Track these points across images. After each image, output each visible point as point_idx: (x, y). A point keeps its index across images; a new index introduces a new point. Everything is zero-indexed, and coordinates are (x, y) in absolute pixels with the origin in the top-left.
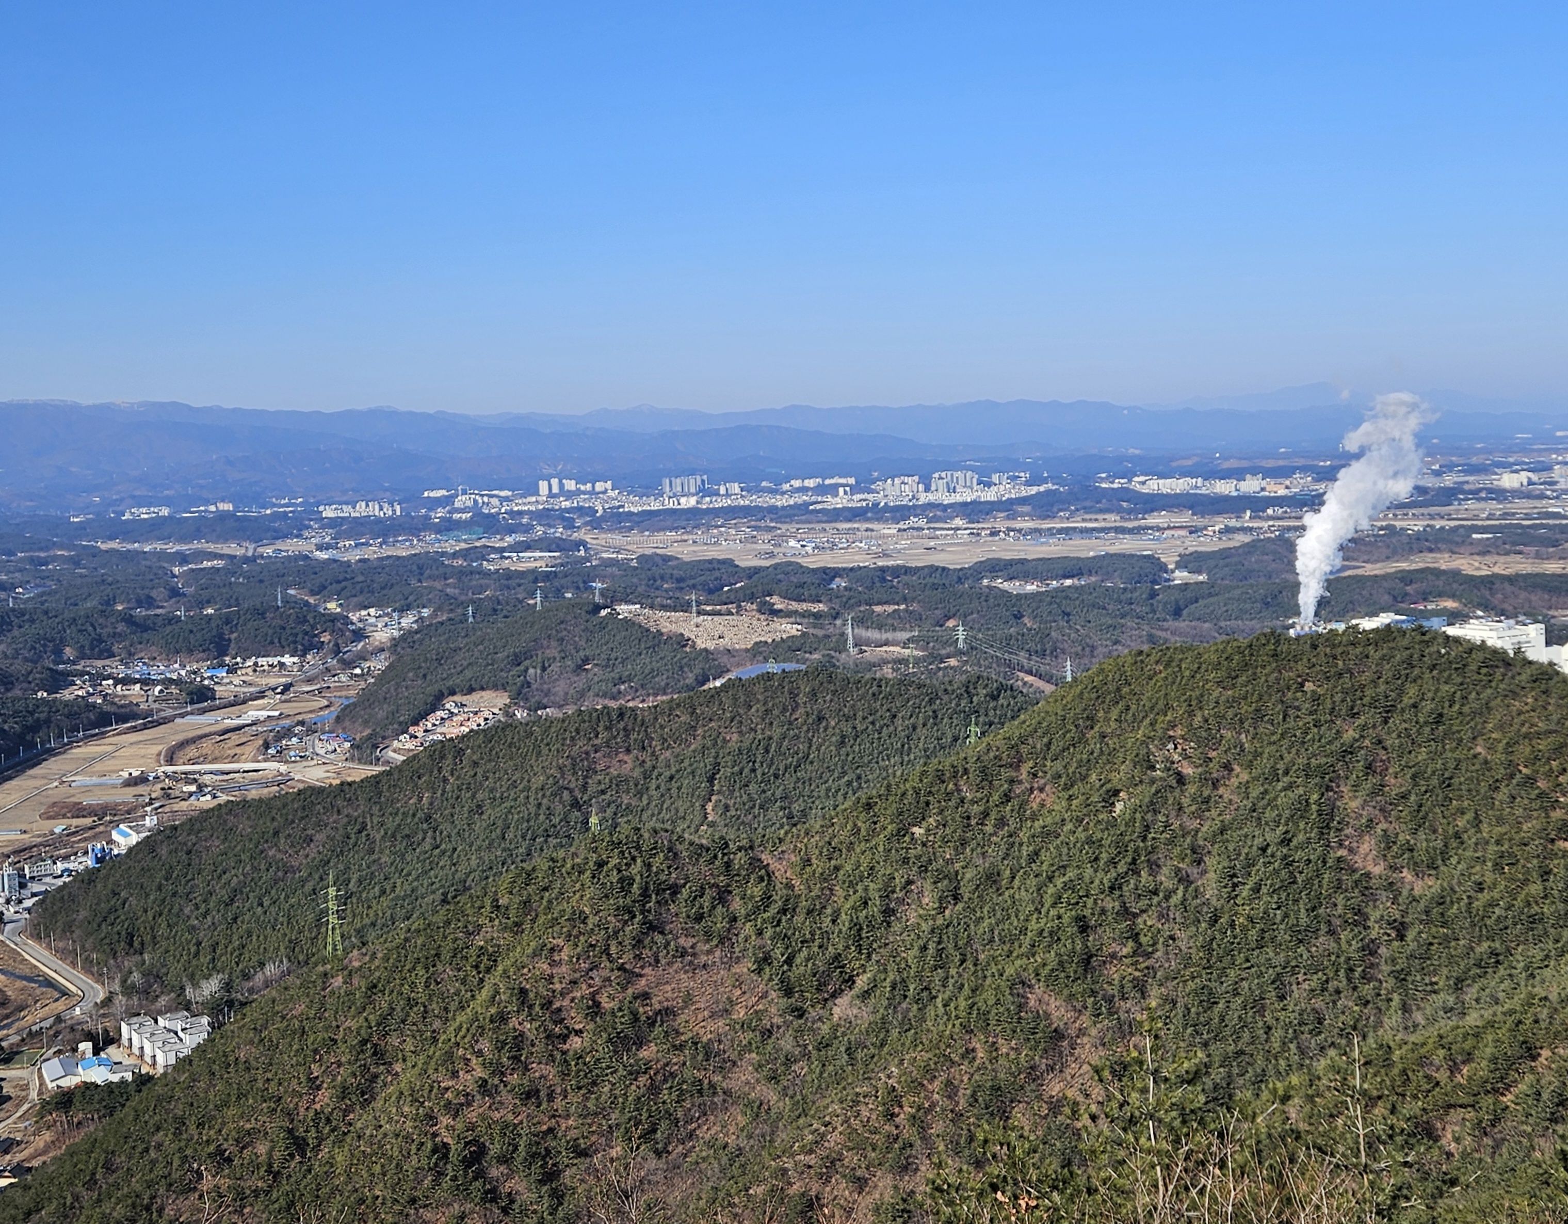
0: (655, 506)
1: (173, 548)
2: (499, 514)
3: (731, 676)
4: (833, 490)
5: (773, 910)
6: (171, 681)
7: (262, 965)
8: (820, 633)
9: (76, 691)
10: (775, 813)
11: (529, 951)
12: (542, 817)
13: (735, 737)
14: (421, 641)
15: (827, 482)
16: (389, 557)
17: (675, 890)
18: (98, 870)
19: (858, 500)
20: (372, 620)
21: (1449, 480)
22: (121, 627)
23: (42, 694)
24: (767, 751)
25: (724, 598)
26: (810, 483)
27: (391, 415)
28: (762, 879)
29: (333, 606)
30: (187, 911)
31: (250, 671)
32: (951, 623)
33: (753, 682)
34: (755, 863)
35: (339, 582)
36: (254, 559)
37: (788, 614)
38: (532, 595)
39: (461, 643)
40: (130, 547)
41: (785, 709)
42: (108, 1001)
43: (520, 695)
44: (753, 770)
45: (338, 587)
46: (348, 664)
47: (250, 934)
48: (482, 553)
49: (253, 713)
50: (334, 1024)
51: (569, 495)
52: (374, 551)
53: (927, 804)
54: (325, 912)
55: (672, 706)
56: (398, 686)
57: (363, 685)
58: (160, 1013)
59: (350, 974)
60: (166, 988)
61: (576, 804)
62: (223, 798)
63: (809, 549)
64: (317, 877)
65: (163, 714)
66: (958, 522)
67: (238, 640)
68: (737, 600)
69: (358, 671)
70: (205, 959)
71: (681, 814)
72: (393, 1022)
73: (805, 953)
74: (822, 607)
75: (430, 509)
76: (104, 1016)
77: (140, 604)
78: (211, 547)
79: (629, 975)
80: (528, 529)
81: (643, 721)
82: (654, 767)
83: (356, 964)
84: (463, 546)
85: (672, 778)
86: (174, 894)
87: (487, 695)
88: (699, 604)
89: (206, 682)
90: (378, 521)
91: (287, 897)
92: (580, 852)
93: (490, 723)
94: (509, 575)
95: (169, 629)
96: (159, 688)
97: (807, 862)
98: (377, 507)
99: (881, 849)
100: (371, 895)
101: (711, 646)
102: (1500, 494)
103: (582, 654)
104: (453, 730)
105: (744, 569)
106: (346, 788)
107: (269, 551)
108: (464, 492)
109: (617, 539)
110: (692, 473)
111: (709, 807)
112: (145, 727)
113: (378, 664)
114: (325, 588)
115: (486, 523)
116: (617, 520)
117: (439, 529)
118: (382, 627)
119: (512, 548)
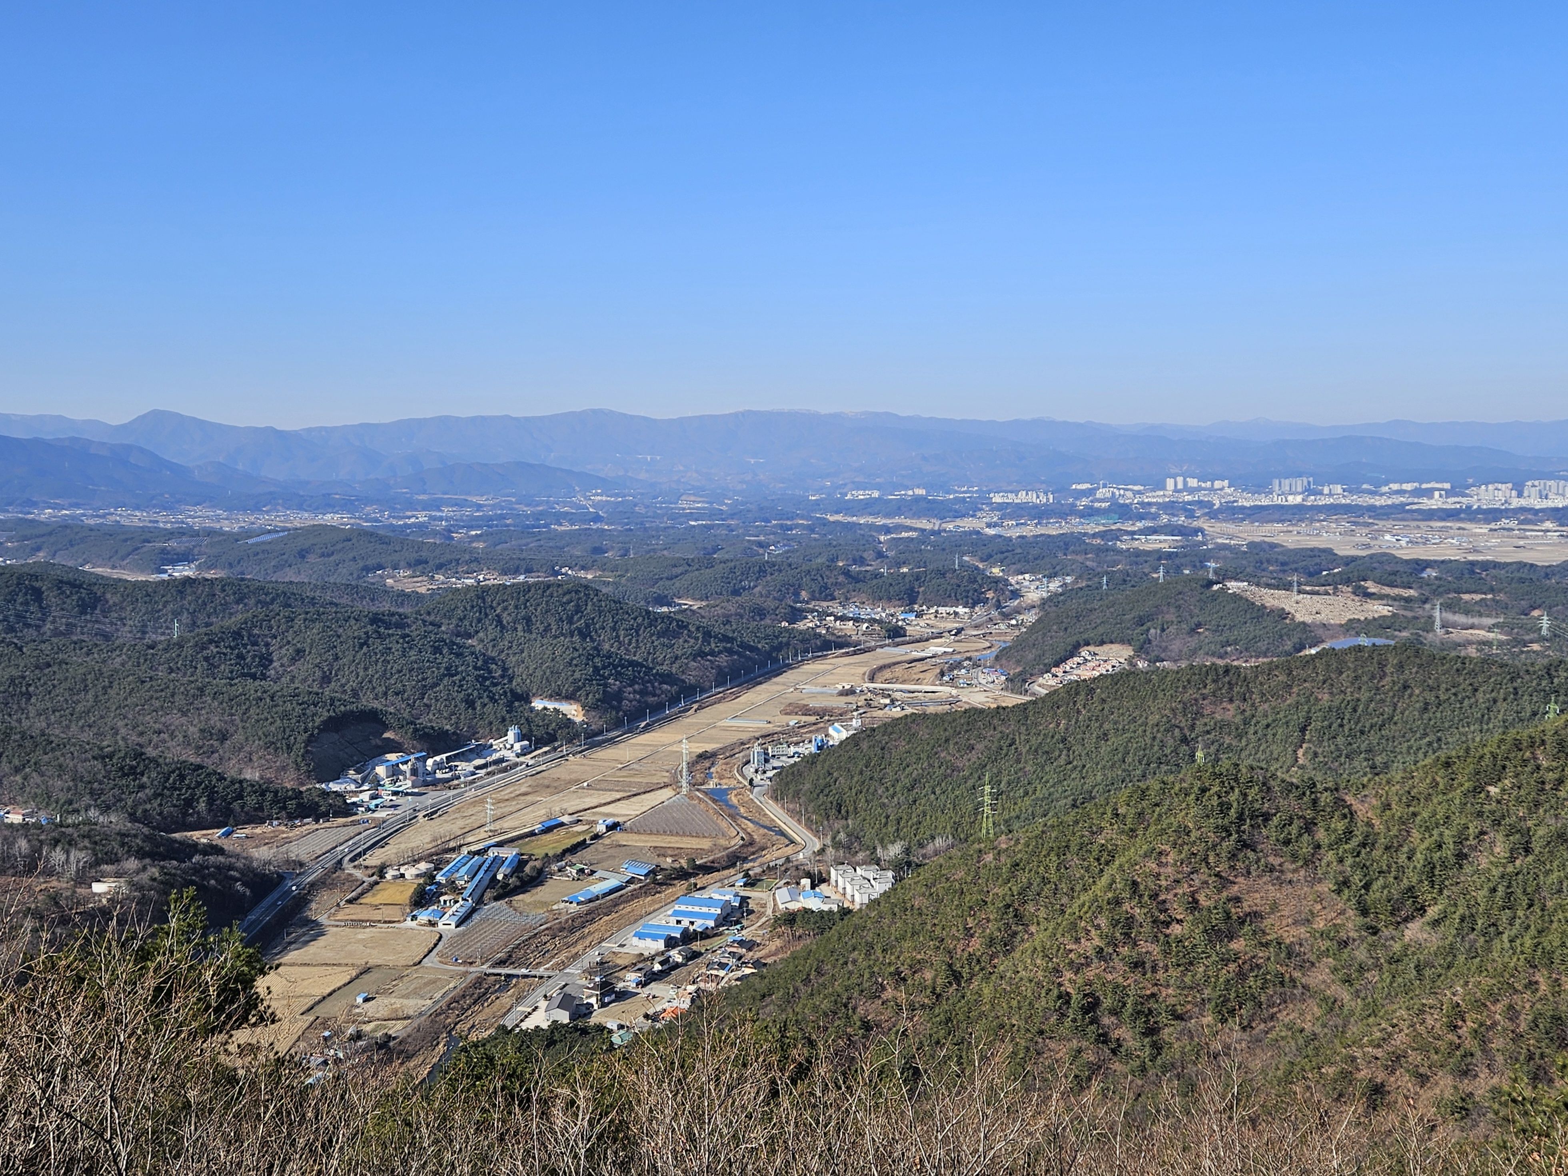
0: (1265, 502)
1: (880, 521)
2: (1131, 504)
3: (1325, 646)
4: (1429, 493)
5: (1354, 842)
6: (875, 620)
7: (933, 838)
8: (1409, 614)
9: (807, 624)
10: (1360, 763)
11: (1142, 852)
12: (1156, 748)
13: (1326, 697)
14: (1064, 602)
15: (1424, 486)
16: (1042, 535)
17: (1267, 817)
18: (819, 755)
19: (1451, 503)
20: (1026, 583)
22: (841, 579)
23: (784, 624)
24: (1355, 710)
25: (1322, 581)
26: (1408, 487)
28: (1345, 816)
29: (996, 571)
30: (880, 792)
31: (932, 616)
32: (1536, 613)
33: (1345, 652)
34: (1339, 802)
35: (1002, 553)
36: (939, 532)
37: (1381, 597)
38: (1156, 570)
39: (1096, 604)
40: (850, 519)
41: (1373, 677)
42: (822, 851)
43: (1142, 649)
44: (1341, 726)
45: (1002, 556)
46: (1006, 616)
47: (925, 814)
48: (1116, 535)
49: (933, 648)
50: (985, 889)
51: (1192, 491)
52: (1030, 530)
53: (1504, 767)
54: (981, 804)
55: (1271, 669)
56: (1044, 635)
57: (1017, 633)
58: (859, 864)
59: (999, 854)
60: (863, 847)
61: (1185, 740)
62: (909, 710)
63: (1403, 543)
64: (976, 776)
65: (868, 645)
66: (1548, 525)
67: (924, 593)
68: (1335, 583)
69: (1014, 622)
70: (891, 829)
71: (1275, 755)
72: (1030, 894)
73: (1381, 882)
74: (1412, 592)
75: (1076, 499)
76: (819, 861)
77: (855, 562)
78: (908, 522)
79: (1224, 882)
80: (1155, 517)
81: (1245, 677)
82: (1253, 716)
83: (1004, 846)
84: (1102, 528)
85: (1268, 726)
86: (871, 779)
87: (1115, 647)
88: (1299, 584)
89: (900, 623)
90: (1036, 506)
91: (953, 789)
92: (1187, 777)
93: (1117, 670)
94: (1138, 553)
95: (875, 582)
96: (866, 625)
97: (1387, 806)
98: (1035, 496)
99: (1457, 801)
100: (1017, 795)
101: (1308, 619)
103: (1196, 620)
104: (1086, 674)
105: (1342, 558)
106: (1001, 711)
107: (950, 526)
108: (1105, 486)
109: (1230, 528)
110: (1300, 475)
111: (1300, 752)
112: (855, 653)
113: (1030, 618)
114: (991, 556)
115: (1124, 512)
116: (1231, 512)
117: (1082, 515)
118: (1033, 590)
119: (1141, 532)
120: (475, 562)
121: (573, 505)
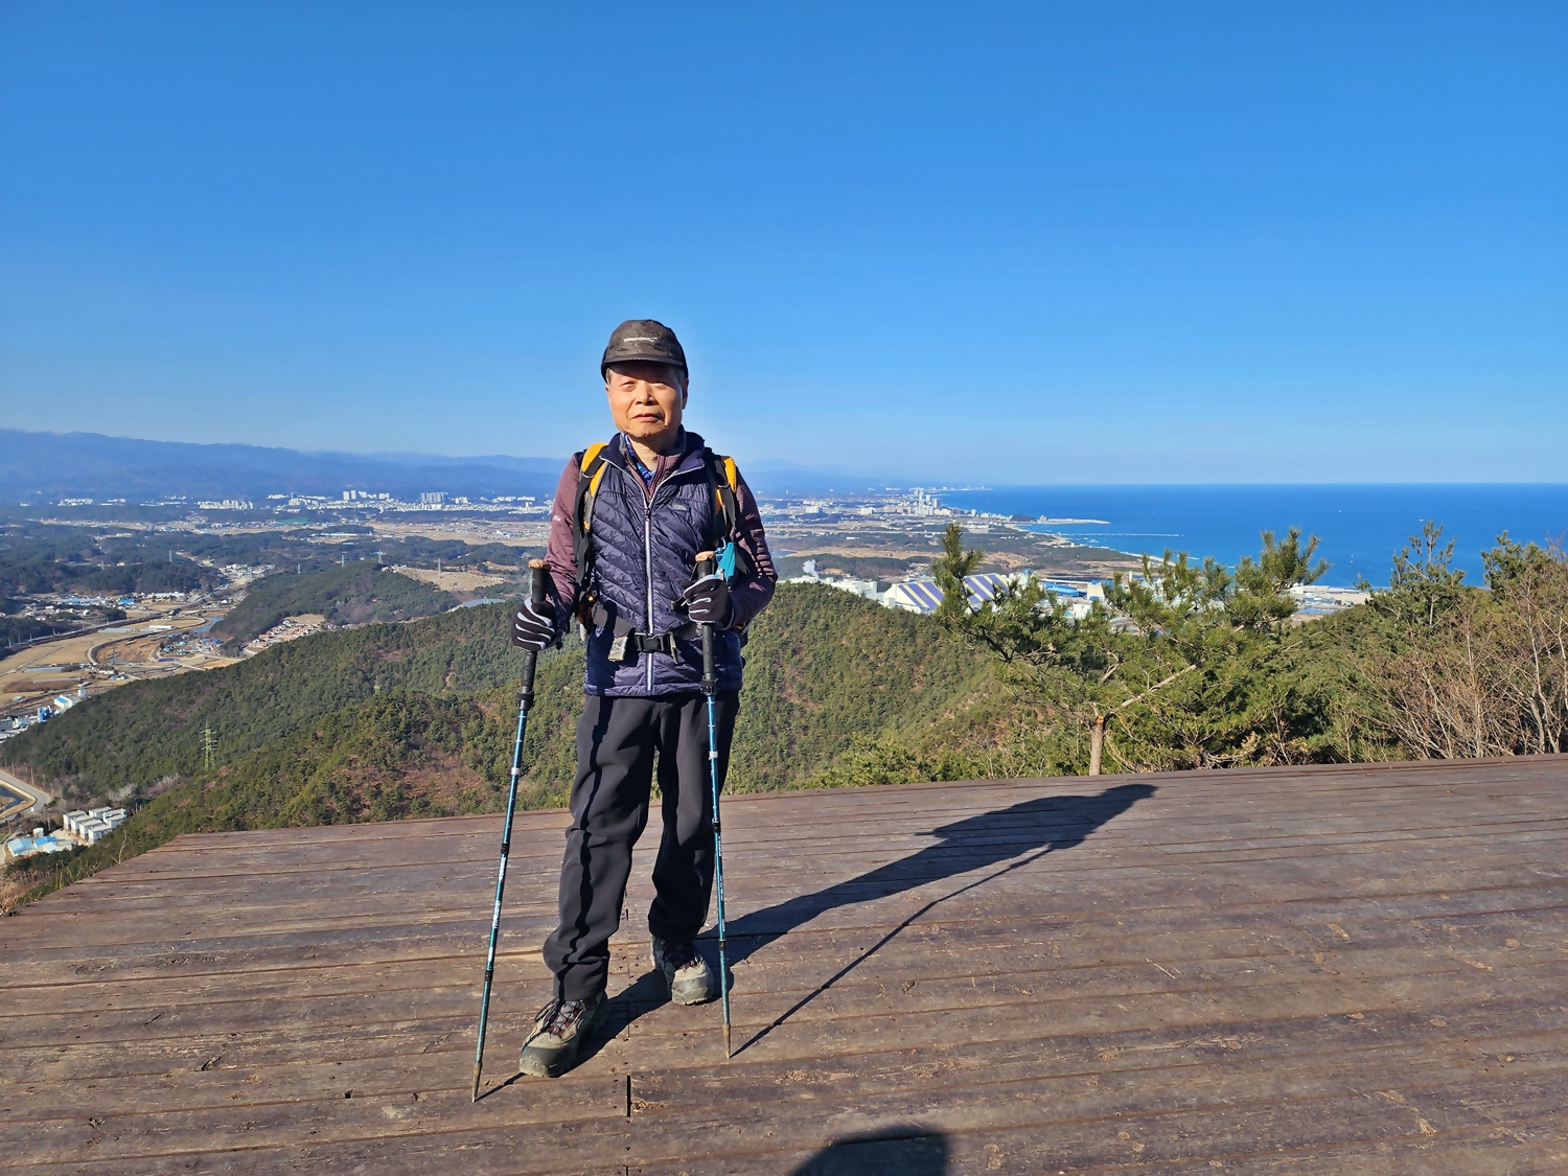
0: (416, 508)
1: (95, 524)
2: (318, 509)
3: (462, 606)
4: (522, 503)
5: (484, 733)
6: (95, 607)
7: (161, 777)
8: (514, 582)
9: (29, 612)
10: (486, 681)
11: (337, 762)
12: (345, 687)
13: (463, 640)
14: (267, 585)
15: (519, 499)
16: (245, 534)
17: (426, 725)
18: (45, 723)
19: (536, 510)
20: (234, 571)
21: (836, 511)
22: (59, 574)
23: (2, 615)
24: (482, 647)
25: (458, 562)
26: (509, 499)
28: (476, 717)
29: (207, 563)
30: (109, 747)
31: (150, 601)
33: (475, 609)
34: (475, 708)
35: (211, 548)
36: (153, 532)
37: (495, 572)
38: (339, 558)
39: (293, 586)
40: (64, 523)
41: (493, 625)
42: (53, 803)
43: (331, 615)
44: (474, 658)
45: (211, 551)
46: (218, 598)
47: (152, 760)
48: (308, 533)
49: (154, 627)
50: (210, 809)
51: (362, 500)
52: (234, 530)
53: (572, 674)
54: (204, 744)
55: (425, 624)
56: (252, 610)
57: (227, 610)
58: (91, 809)
59: (221, 780)
60: (96, 794)
61: (366, 679)
62: (133, 678)
63: (508, 536)
64: (198, 725)
65: (89, 628)
67: (142, 582)
68: (464, 565)
69: (225, 602)
70: (121, 775)
71: (430, 682)
72: (249, 807)
73: (501, 756)
74: (515, 568)
75: (272, 506)
76: (51, 812)
77: (71, 559)
78: (122, 524)
79: (398, 774)
80: (336, 519)
81: (408, 632)
82: (415, 657)
83: (224, 774)
84: (294, 528)
85: (425, 663)
86: (99, 738)
87: (311, 616)
88: (442, 565)
89: (120, 608)
90: (238, 512)
91: (178, 737)
92: (369, 705)
93: (312, 633)
94: (324, 546)
95: (93, 575)
96: (86, 611)
97: (504, 707)
98: (237, 503)
99: (545, 698)
100: (235, 734)
101: (449, 589)
102: (859, 518)
103: (370, 593)
104: (288, 637)
105: (469, 546)
106: (218, 671)
107: (163, 528)
108: (295, 497)
109: (392, 527)
110: (439, 490)
111: (447, 679)
112: (76, 635)
113: (240, 597)
114: (202, 551)
115: (312, 516)
116: (393, 516)
117: (278, 518)
118: (241, 576)
119: (326, 530)
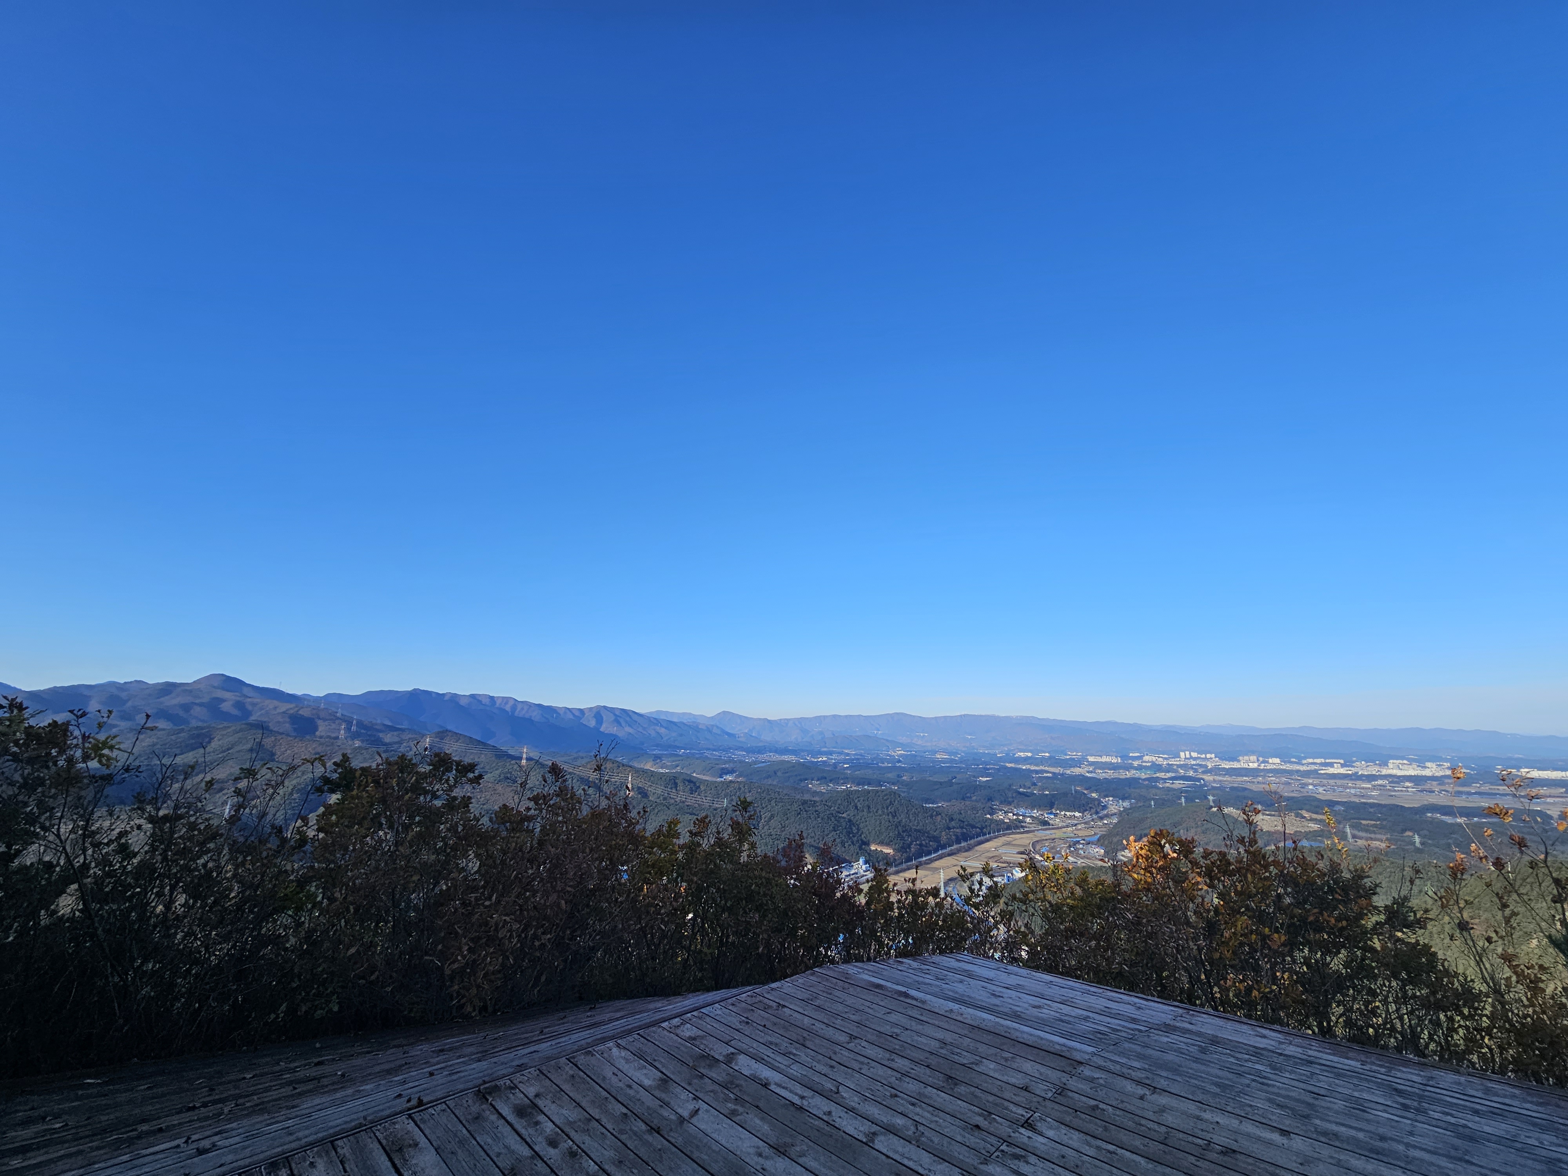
0: (1236, 766)
1: (1033, 768)
2: (1163, 764)
4: (1331, 765)
6: (1033, 817)
9: (1000, 816)
14: (1131, 813)
15: (1327, 761)
16: (1116, 778)
19: (1346, 771)
20: (1110, 802)
22: (1015, 795)
23: (988, 816)
25: (1276, 809)
26: (1318, 761)
27: (1115, 723)
29: (1094, 795)
31: (1062, 816)
32: (1410, 834)
35: (1096, 786)
36: (1063, 774)
37: (1311, 820)
38: (1180, 799)
39: (1149, 815)
40: (1018, 766)
45: (1096, 788)
46: (1101, 819)
48: (1157, 779)
49: (1064, 833)
51: (1195, 759)
52: (1110, 774)
56: (1122, 829)
57: (1107, 827)
63: (1320, 791)
65: (1030, 829)
66: (1408, 784)
67: (1058, 804)
68: (1283, 810)
69: (1105, 822)
74: (1331, 818)
75: (1133, 761)
77: (1021, 787)
78: (1046, 768)
80: (1176, 771)
84: (1148, 776)
89: (1047, 819)
90: (1112, 764)
94: (1169, 789)
95: (1032, 798)
96: (1029, 819)
98: (1111, 758)
105: (1285, 797)
107: (1068, 772)
108: (1147, 755)
109: (1219, 778)
110: (1254, 753)
112: (1024, 833)
113: (1114, 820)
114: (1091, 788)
115: (1157, 768)
116: (1216, 770)
117: (1136, 769)
118: (1114, 806)
119: (1170, 779)
120: (846, 780)
121: (890, 756)
